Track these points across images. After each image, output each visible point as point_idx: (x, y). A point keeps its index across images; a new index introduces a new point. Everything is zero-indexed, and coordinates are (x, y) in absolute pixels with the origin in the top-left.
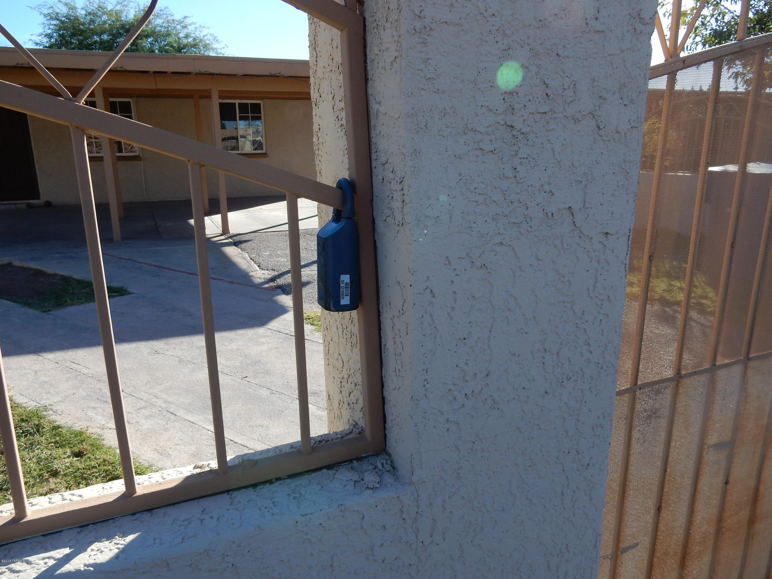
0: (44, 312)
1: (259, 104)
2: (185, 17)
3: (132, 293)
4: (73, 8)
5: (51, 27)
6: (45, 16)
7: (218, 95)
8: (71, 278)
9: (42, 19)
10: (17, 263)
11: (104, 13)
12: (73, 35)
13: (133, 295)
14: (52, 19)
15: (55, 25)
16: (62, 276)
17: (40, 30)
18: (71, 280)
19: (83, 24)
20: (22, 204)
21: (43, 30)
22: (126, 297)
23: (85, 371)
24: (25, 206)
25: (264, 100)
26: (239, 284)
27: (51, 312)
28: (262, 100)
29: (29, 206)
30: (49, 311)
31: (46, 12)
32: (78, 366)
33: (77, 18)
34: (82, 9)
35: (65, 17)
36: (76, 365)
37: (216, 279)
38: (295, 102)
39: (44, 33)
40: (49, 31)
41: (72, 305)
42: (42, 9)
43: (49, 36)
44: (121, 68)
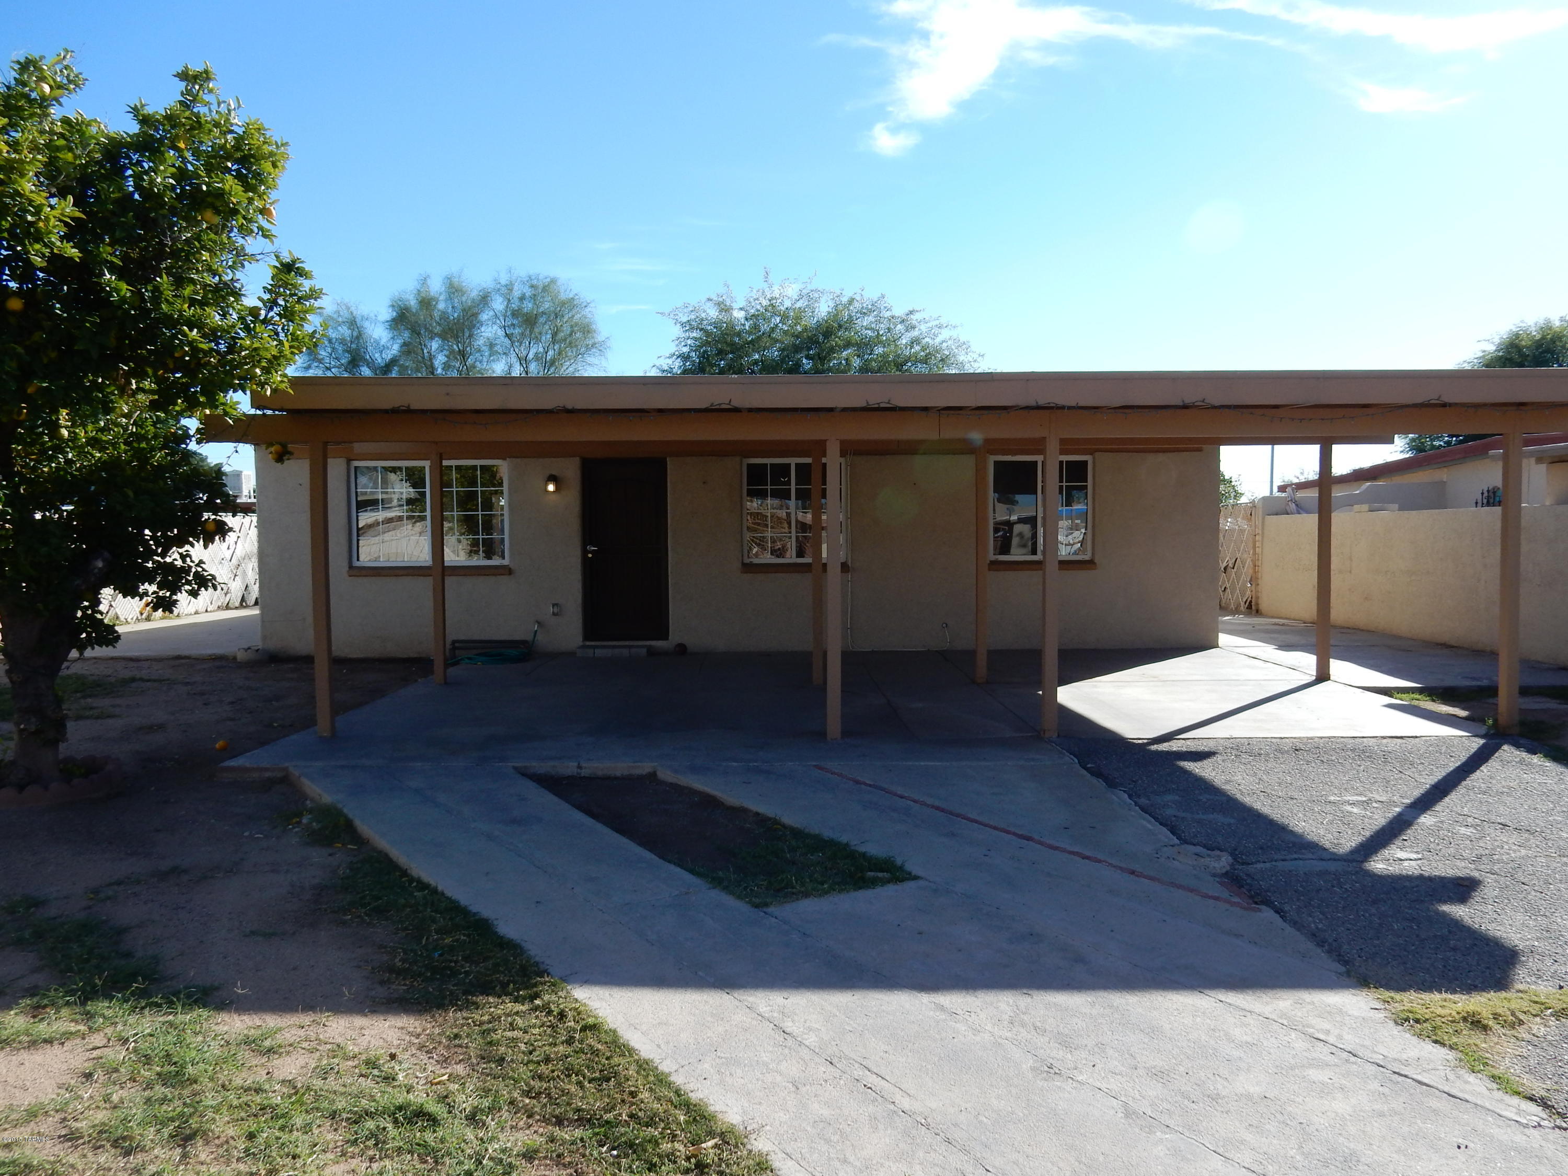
0: (757, 906)
1: (1086, 462)
2: (911, 312)
3: (916, 878)
4: (724, 308)
5: (689, 342)
6: (683, 325)
7: (1058, 447)
8: (776, 822)
9: (677, 331)
10: (665, 775)
11: (774, 314)
12: (720, 352)
13: (921, 883)
14: (692, 329)
15: (695, 339)
16: (757, 814)
17: (672, 348)
18: (779, 826)
19: (739, 334)
20: (640, 647)
21: (675, 349)
22: (910, 885)
23: (906, 1103)
24: (644, 651)
25: (1097, 454)
26: (1151, 878)
27: (771, 909)
28: (1091, 454)
29: (651, 652)
30: (766, 905)
31: (684, 319)
32: (883, 1083)
33: (731, 325)
34: (741, 309)
35: (710, 324)
36: (875, 1076)
37: (1088, 858)
38: (1161, 457)
39: (677, 353)
40: (686, 350)
41: (806, 895)
42: (680, 315)
43: (685, 358)
44: (888, 403)
